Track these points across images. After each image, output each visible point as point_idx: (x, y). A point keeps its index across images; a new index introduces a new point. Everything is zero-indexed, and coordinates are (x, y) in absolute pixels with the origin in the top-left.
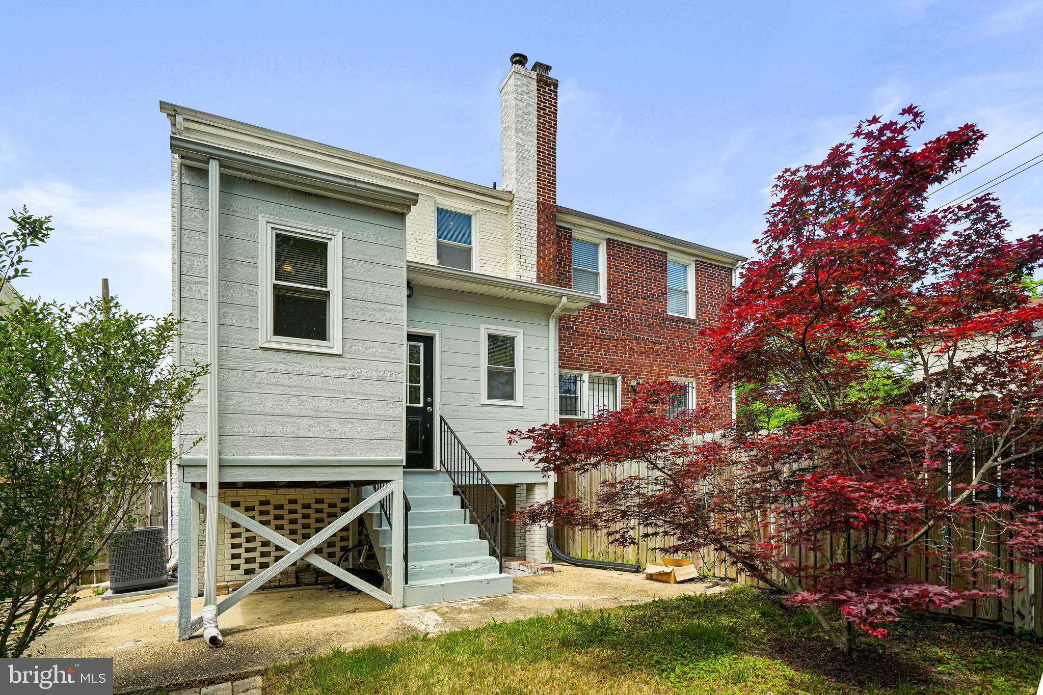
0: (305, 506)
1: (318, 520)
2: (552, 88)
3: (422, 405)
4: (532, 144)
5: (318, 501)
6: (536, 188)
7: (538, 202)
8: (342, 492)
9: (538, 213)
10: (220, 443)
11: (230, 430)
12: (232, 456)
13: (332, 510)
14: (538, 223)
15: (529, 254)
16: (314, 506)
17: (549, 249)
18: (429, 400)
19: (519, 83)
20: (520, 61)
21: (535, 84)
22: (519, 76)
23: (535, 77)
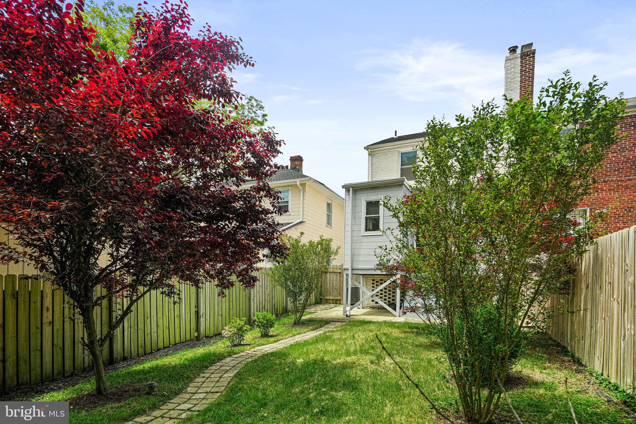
2: (531, 55)
10: (352, 263)
11: (355, 260)
12: (354, 267)
19: (509, 64)
20: (513, 50)
21: (519, 60)
22: (509, 61)
23: (519, 56)
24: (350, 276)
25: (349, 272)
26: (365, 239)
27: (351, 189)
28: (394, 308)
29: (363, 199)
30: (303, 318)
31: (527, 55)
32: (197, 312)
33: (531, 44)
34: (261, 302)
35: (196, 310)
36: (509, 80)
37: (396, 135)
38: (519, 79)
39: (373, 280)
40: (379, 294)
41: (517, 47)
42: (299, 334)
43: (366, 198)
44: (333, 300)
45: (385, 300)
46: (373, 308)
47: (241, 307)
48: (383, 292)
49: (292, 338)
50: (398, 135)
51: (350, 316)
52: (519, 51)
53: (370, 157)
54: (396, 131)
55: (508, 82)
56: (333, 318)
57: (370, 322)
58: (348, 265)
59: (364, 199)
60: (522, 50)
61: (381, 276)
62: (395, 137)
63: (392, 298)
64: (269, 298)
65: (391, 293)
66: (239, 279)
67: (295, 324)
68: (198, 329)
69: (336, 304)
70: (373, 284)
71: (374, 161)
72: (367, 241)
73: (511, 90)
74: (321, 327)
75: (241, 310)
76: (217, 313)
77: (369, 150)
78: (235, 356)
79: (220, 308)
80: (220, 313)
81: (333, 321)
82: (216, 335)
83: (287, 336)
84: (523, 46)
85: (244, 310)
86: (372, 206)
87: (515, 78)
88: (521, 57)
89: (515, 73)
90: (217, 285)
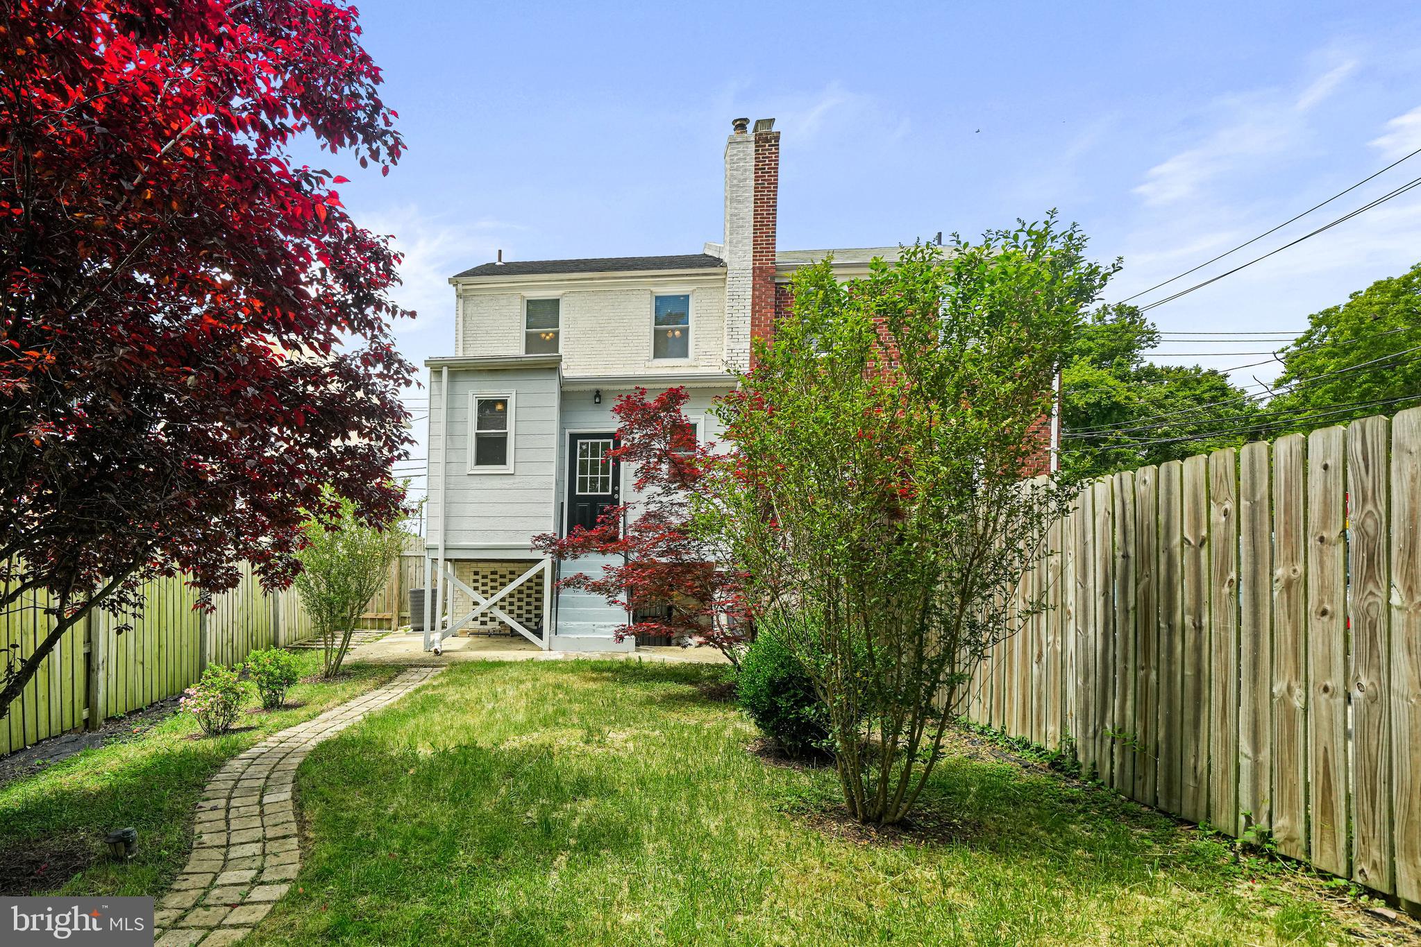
0: (484, 577)
1: (492, 588)
2: (773, 142)
3: (610, 493)
4: (747, 211)
5: (493, 573)
6: (752, 254)
7: (754, 268)
8: (512, 567)
9: (754, 279)
10: (445, 535)
11: (451, 527)
12: (451, 543)
13: (503, 580)
14: (754, 290)
15: (743, 325)
16: (490, 577)
17: (765, 315)
18: (616, 488)
19: (735, 152)
20: (741, 125)
21: (753, 146)
22: (735, 145)
23: (753, 139)
24: (441, 562)
25: (440, 555)
26: (475, 483)
27: (445, 370)
28: (539, 633)
29: (470, 394)
30: (347, 659)
31: (767, 140)
32: (89, 657)
33: (772, 121)
34: (225, 628)
35: (86, 650)
36: (735, 182)
37: (500, 260)
38: (753, 183)
39: (476, 573)
40: (506, 604)
41: (746, 120)
42: (353, 697)
43: (475, 391)
44: (372, 619)
45: (519, 616)
46: (476, 634)
47: (184, 639)
48: (514, 600)
49: (343, 708)
50: (505, 259)
51: (443, 652)
52: (750, 127)
53: (461, 301)
54: (500, 251)
55: (734, 186)
56: (408, 660)
57: (500, 664)
58: (437, 540)
59: (473, 393)
60: (755, 130)
61: (492, 565)
62: (498, 264)
63: (534, 612)
64: (240, 619)
65: (532, 600)
66: (257, 567)
67: (327, 676)
68: (89, 701)
69: (380, 628)
70: (476, 581)
71: (469, 312)
72: (479, 486)
73: (739, 202)
74: (391, 679)
75: (185, 649)
76: (132, 657)
77: (460, 286)
78: (242, 756)
79: (139, 645)
80: (140, 658)
81: (412, 666)
82: (130, 714)
83: (331, 705)
84: (758, 122)
85: (191, 647)
86: (491, 411)
87: (745, 180)
88: (756, 142)
89: (746, 170)
90: (194, 584)
